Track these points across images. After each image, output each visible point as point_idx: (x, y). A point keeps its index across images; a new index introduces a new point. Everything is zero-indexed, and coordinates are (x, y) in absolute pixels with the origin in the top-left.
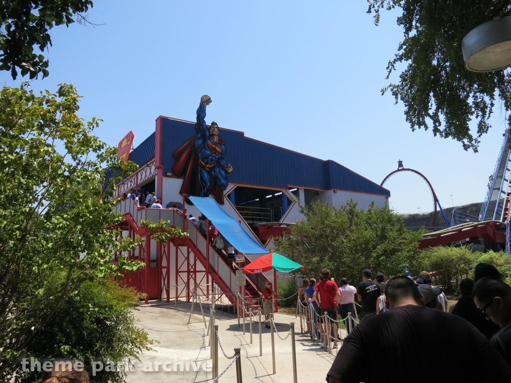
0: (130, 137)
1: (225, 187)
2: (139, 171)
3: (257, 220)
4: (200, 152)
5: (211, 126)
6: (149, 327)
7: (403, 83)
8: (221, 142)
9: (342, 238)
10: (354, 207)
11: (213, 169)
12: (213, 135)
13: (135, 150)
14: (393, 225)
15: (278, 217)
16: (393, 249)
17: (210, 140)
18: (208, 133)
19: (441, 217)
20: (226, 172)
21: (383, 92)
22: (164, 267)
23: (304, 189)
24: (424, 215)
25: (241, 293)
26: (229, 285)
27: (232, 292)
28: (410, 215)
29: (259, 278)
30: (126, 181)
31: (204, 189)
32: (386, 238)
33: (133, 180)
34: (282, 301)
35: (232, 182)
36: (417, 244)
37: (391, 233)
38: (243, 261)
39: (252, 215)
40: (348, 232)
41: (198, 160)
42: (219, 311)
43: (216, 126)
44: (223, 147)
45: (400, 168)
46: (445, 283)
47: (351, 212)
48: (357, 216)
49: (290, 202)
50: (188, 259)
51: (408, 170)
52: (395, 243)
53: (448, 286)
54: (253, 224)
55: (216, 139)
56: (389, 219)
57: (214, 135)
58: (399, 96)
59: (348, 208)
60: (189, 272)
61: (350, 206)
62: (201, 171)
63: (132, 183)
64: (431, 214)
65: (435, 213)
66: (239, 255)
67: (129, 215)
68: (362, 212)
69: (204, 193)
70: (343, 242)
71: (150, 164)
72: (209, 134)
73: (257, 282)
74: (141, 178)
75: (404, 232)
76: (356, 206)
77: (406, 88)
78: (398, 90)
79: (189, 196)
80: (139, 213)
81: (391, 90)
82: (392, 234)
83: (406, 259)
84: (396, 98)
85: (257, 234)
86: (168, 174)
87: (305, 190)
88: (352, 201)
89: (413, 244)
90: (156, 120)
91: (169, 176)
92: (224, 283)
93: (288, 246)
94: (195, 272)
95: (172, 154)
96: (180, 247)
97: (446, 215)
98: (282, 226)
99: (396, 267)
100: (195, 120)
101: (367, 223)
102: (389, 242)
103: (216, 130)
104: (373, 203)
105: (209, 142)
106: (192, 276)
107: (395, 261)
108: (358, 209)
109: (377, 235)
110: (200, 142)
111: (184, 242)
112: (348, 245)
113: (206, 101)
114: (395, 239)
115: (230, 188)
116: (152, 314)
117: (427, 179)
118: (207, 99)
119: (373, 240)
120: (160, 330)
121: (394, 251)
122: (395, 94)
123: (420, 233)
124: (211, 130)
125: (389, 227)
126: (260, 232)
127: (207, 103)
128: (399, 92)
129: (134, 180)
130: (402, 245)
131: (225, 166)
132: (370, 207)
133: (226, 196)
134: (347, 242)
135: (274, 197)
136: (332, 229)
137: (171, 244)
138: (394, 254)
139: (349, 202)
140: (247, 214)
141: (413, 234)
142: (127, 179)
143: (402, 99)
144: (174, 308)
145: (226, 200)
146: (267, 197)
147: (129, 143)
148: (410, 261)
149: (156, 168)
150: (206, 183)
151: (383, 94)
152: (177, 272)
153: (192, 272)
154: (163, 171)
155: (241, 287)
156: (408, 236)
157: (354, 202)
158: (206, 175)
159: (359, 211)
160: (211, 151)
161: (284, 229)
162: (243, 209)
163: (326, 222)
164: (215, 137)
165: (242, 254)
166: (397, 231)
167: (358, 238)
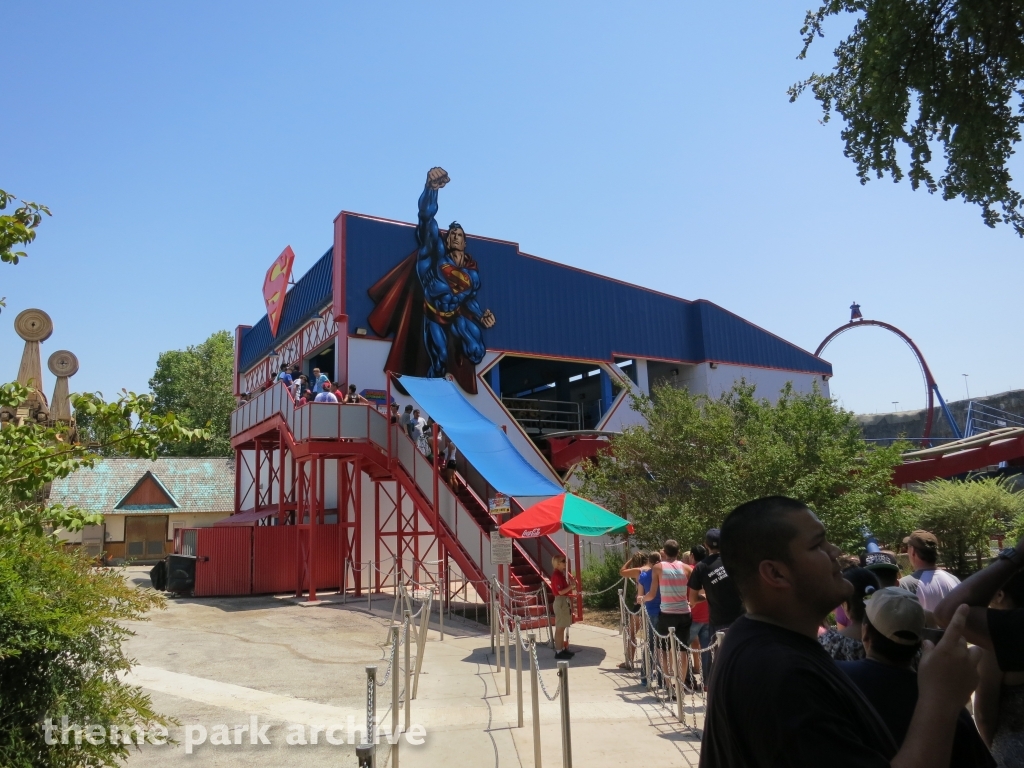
0: (287, 258)
1: (480, 358)
2: (305, 328)
3: (548, 426)
4: (426, 285)
5: (448, 232)
6: (300, 651)
7: (841, 70)
8: (469, 263)
9: (721, 463)
10: (750, 395)
11: (453, 320)
12: (453, 250)
13: (297, 285)
14: (835, 433)
15: (591, 420)
16: (835, 484)
17: (447, 261)
18: (442, 246)
19: (943, 421)
20: (482, 326)
21: (793, 95)
22: (351, 525)
23: (648, 361)
24: (906, 417)
25: (501, 579)
26: (478, 562)
27: (484, 577)
28: (877, 417)
29: (542, 547)
30: (280, 349)
31: (435, 362)
32: (817, 460)
33: (294, 347)
34: (593, 597)
35: (495, 348)
36: (886, 473)
37: (828, 450)
38: (506, 512)
39: (539, 416)
40: (733, 449)
41: (423, 302)
42: (458, 617)
43: (459, 231)
44: (475, 274)
45: (855, 320)
46: (954, 558)
47: (742, 407)
48: (755, 414)
49: (616, 390)
50: (399, 507)
51: (873, 323)
52: (838, 472)
53: (959, 564)
54: (541, 434)
55: (459, 258)
56: (826, 421)
57: (456, 249)
58: (833, 102)
59: (737, 397)
60: (400, 534)
61: (741, 394)
62: (428, 325)
63: (293, 353)
64: (922, 414)
65: (931, 412)
66: (497, 499)
67: (279, 417)
68: (766, 405)
69: (435, 371)
70: (723, 472)
71: (325, 312)
72: (445, 247)
73: (540, 557)
74: (309, 341)
75: (859, 448)
76: (753, 394)
77: (851, 83)
78: (829, 88)
79: (399, 377)
80: (298, 412)
81: (813, 90)
82: (831, 452)
83: (863, 507)
84: (826, 107)
85: (548, 457)
86: (360, 331)
87: (650, 364)
88: (743, 383)
89: (878, 475)
90: (335, 221)
91: (361, 336)
92: (468, 558)
93: (606, 480)
94: (416, 533)
95: (368, 291)
96: (383, 483)
97: (954, 416)
98: (600, 438)
99: (841, 524)
100: (414, 220)
101: (777, 429)
102: (824, 469)
103: (459, 239)
104: (789, 386)
105: (446, 265)
106: (408, 545)
107: (838, 512)
108: (756, 400)
109: (798, 455)
110: (426, 264)
111: (390, 471)
112: (734, 477)
113: (437, 180)
114: (838, 462)
115: (491, 359)
116: (318, 622)
117: (914, 341)
118: (440, 175)
119: (788, 466)
120: (321, 658)
121: (837, 490)
122: (824, 97)
123: (895, 449)
124: (448, 240)
125: (825, 436)
126: (554, 451)
127: (440, 184)
128: (832, 92)
129: (296, 346)
130: (856, 476)
131: (479, 313)
132: (782, 395)
133: (481, 376)
134: (731, 471)
135: (586, 379)
136: (702, 442)
137: (365, 476)
138: (837, 497)
139: (739, 385)
140: (528, 415)
141: (879, 453)
142: (283, 346)
143: (840, 108)
144: (367, 609)
145: (481, 385)
146: (572, 379)
147: (285, 271)
148: (872, 510)
149: (335, 320)
150: (438, 350)
151: (793, 100)
152: (379, 534)
153: (408, 534)
154: (349, 327)
155: (501, 567)
156: (868, 456)
157: (749, 384)
158: (438, 333)
159: (760, 404)
160: (449, 284)
161: (602, 444)
162: (519, 404)
163: (685, 427)
164: (457, 253)
165: (504, 496)
166: (843, 446)
167: (756, 462)
